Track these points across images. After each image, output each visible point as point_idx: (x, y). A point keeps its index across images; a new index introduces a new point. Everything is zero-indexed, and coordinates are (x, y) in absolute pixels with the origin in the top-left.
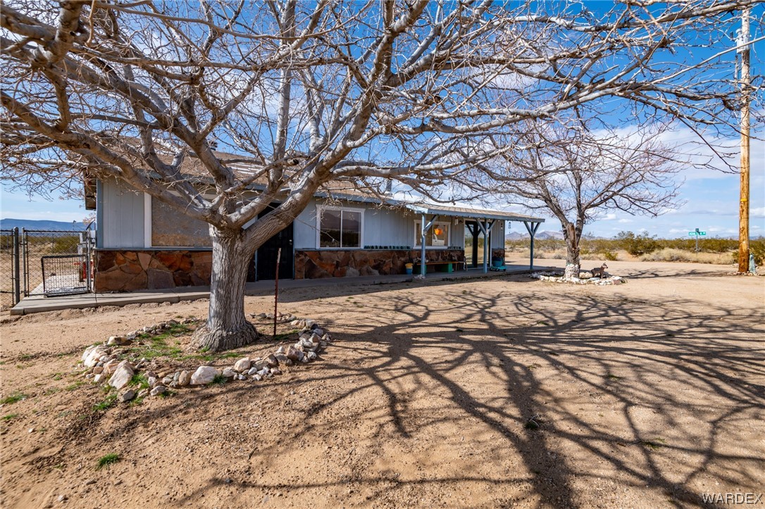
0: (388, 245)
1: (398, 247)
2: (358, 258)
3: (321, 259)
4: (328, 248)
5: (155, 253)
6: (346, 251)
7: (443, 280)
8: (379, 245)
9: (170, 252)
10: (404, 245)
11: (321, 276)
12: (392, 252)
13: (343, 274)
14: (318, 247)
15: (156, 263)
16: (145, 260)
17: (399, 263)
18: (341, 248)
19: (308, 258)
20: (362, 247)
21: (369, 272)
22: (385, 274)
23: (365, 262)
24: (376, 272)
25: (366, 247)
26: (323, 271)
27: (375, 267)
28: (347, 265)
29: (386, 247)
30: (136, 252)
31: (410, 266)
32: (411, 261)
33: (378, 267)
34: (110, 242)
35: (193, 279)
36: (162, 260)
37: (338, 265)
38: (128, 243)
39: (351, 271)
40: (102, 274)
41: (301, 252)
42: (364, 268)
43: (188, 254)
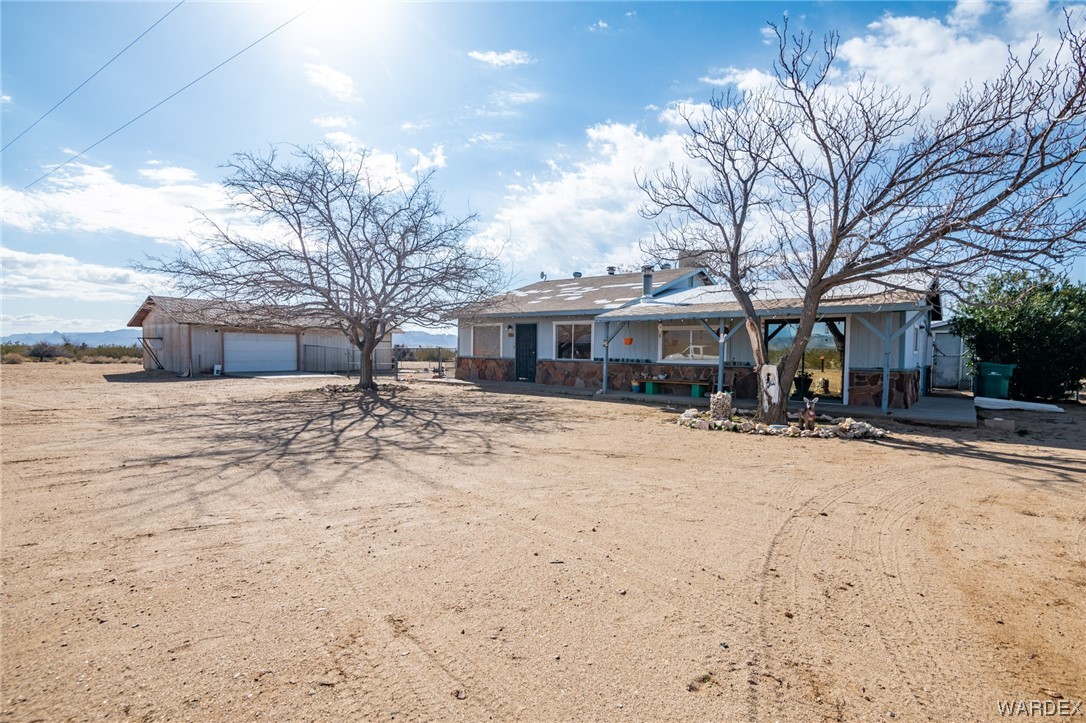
0: (621, 358)
1: (632, 361)
2: (585, 370)
3: (556, 369)
4: (561, 359)
5: (473, 359)
6: (575, 362)
7: (623, 399)
8: (610, 357)
9: (478, 359)
10: (645, 358)
11: (554, 383)
12: (623, 365)
13: (573, 383)
14: (554, 358)
16: (470, 361)
18: (571, 359)
19: (545, 367)
20: (592, 359)
23: (593, 374)
25: (595, 359)
26: (555, 379)
28: (576, 376)
29: (617, 360)
30: (468, 359)
31: (634, 383)
34: (462, 354)
36: (476, 364)
37: (568, 375)
38: (466, 354)
39: (578, 382)
40: (458, 369)
41: (541, 362)
42: (591, 380)
43: (485, 361)
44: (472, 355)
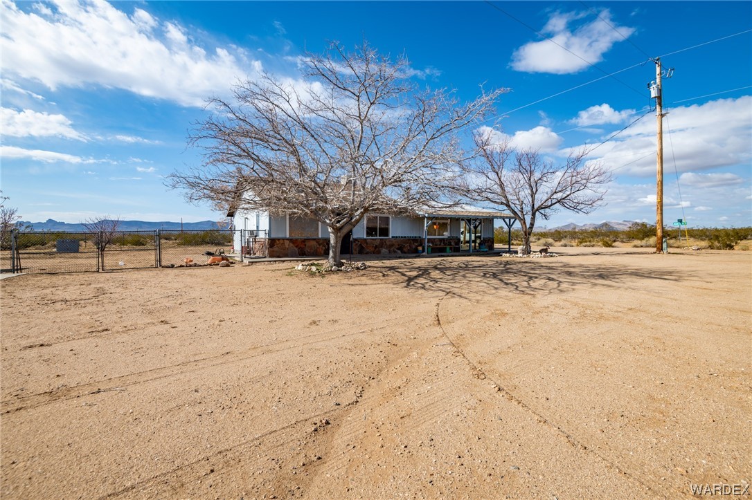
0: (406, 235)
1: (413, 237)
2: (388, 243)
3: (367, 244)
4: (370, 237)
5: (291, 240)
6: (381, 239)
8: (401, 235)
9: (297, 240)
10: (417, 235)
11: (367, 253)
12: (409, 240)
13: (379, 252)
14: (365, 237)
15: (291, 245)
16: (287, 243)
17: (414, 247)
18: (378, 237)
19: (359, 243)
20: (390, 237)
21: (395, 252)
22: (405, 253)
23: (393, 245)
24: (399, 252)
25: (393, 237)
26: (368, 250)
27: (398, 249)
28: (382, 247)
29: (405, 237)
30: (283, 239)
31: (420, 248)
32: (421, 245)
33: (400, 248)
34: (273, 236)
35: (306, 252)
36: (293, 243)
37: (376, 247)
38: (280, 236)
39: (384, 250)
40: (271, 249)
41: (356, 240)
42: (392, 249)
43: (304, 241)
44: (288, 236)
